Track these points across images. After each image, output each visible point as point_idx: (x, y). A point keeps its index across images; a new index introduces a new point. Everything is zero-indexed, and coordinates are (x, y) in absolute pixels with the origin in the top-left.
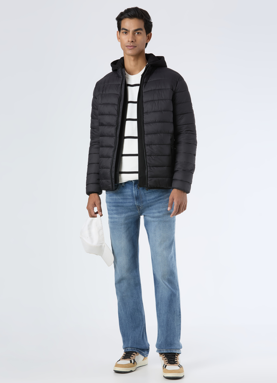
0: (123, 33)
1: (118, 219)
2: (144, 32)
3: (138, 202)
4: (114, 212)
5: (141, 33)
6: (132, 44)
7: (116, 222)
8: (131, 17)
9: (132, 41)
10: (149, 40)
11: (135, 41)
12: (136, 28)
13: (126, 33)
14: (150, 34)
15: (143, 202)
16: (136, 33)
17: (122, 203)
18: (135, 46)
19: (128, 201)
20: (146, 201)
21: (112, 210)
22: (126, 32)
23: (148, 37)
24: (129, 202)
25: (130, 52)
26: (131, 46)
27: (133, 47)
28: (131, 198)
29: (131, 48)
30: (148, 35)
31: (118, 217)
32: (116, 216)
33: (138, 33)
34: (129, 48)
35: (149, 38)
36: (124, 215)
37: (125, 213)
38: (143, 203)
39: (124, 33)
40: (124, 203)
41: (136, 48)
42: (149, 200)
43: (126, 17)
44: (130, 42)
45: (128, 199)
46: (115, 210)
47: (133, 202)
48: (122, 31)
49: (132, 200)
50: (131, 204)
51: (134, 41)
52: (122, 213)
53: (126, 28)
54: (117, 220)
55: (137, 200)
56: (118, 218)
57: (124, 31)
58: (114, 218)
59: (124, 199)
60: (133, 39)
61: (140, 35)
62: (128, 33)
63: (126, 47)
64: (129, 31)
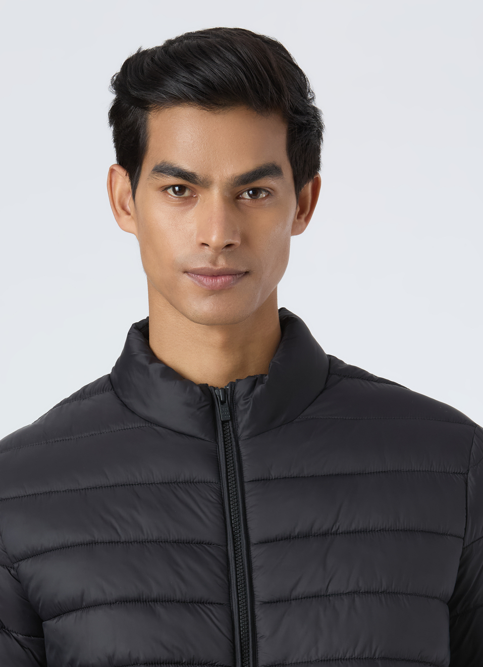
0: (165, 189)
5: (270, 193)
6: (222, 263)
9: (229, 246)
10: (307, 219)
11: (246, 240)
12: (246, 165)
14: (310, 186)
16: (246, 195)
18: (243, 269)
22: (187, 185)
25: (205, 306)
26: (216, 274)
27: (228, 278)
29: (219, 281)
33: (256, 192)
34: (208, 281)
39: (170, 191)
44: (215, 249)
51: (237, 241)
53: (187, 167)
57: (172, 180)
60: (234, 232)
61: (267, 202)
62: (193, 191)
63: (185, 275)
64: (206, 184)
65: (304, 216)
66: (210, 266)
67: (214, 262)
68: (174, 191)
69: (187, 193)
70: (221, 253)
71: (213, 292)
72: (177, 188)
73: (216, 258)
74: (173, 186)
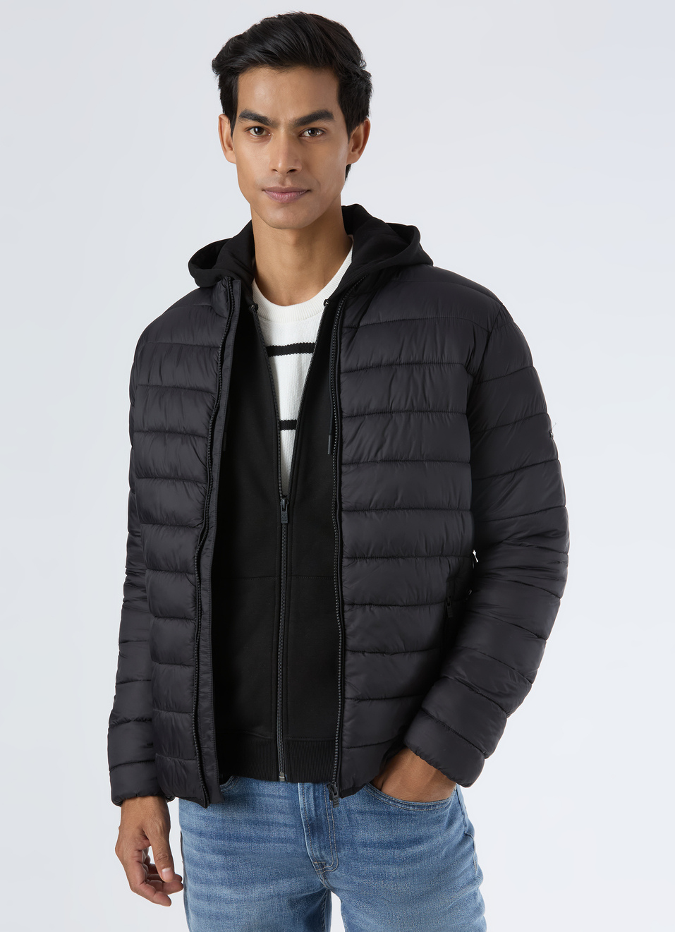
0: (248, 129)
1: (235, 905)
2: (337, 125)
3: (316, 845)
4: (220, 874)
5: (324, 132)
6: (289, 184)
7: (227, 917)
8: (280, 60)
9: (293, 171)
10: (360, 152)
11: (307, 166)
12: (304, 111)
13: (260, 130)
14: (362, 127)
15: (338, 845)
16: (307, 134)
18: (305, 187)
19: (274, 833)
20: (352, 844)
21: (211, 867)
22: (263, 127)
23: (357, 139)
24: (280, 840)
25: (278, 215)
26: (284, 191)
27: (293, 194)
28: (287, 822)
29: (287, 196)
30: (354, 132)
31: (235, 896)
32: (226, 892)
33: (313, 131)
34: (277, 196)
35: (358, 145)
36: (257, 891)
37: (266, 881)
38: (338, 851)
39: (252, 131)
40: (259, 842)
41: (308, 197)
42: (365, 845)
43: (255, 63)
44: (282, 173)
45: (273, 823)
46: (223, 867)
47: (295, 842)
48: (241, 124)
49: (291, 833)
50: (290, 848)
51: (298, 167)
52: (250, 882)
53: (261, 113)
54: (231, 909)
55: (313, 833)
56: (237, 901)
57: (251, 123)
58: (219, 899)
59: (256, 823)
60: (296, 161)
61: (321, 138)
62: (268, 132)
63: (264, 192)
64: (275, 125)
65: (357, 150)
66: (280, 186)
67: (283, 183)
68: (255, 130)
69: (264, 133)
70: (287, 176)
71: (284, 204)
72: (257, 130)
73: (284, 180)
74: (255, 127)
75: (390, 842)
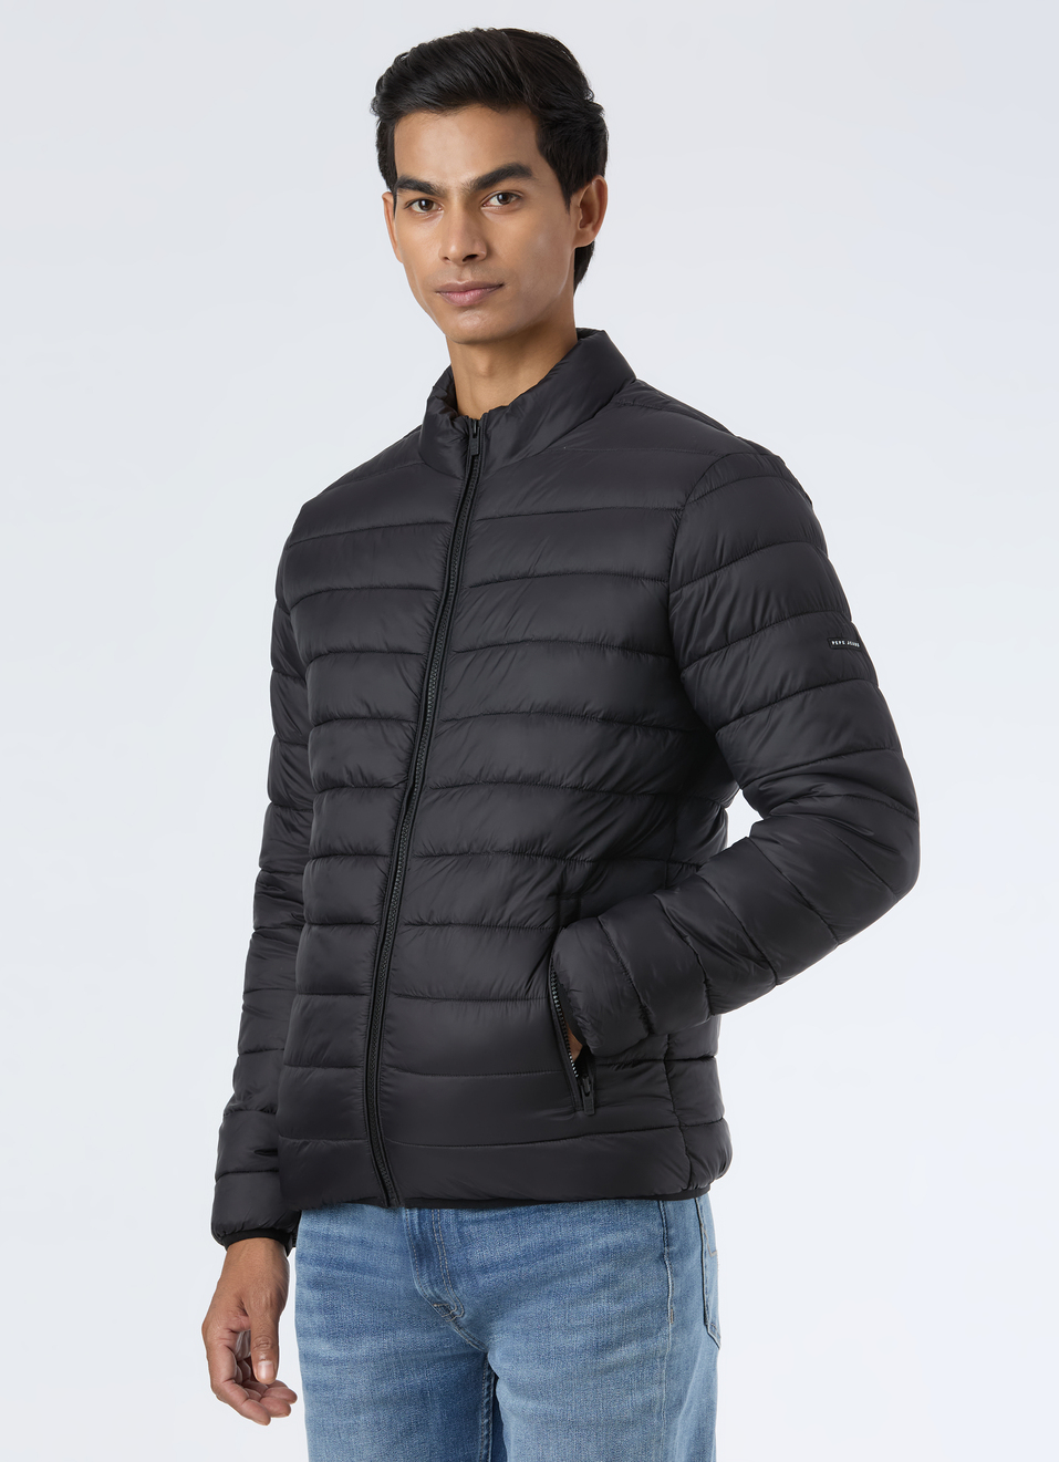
0: (409, 205)
1: (334, 1368)
3: (425, 1279)
5: (520, 197)
6: (468, 277)
8: (449, 100)
9: (471, 257)
11: (490, 252)
12: (486, 167)
13: (428, 205)
15: (452, 1278)
16: (493, 201)
17: (352, 1267)
18: (495, 282)
20: (469, 1272)
21: (309, 1309)
22: (430, 199)
23: (589, 209)
26: (466, 289)
27: (478, 292)
29: (468, 297)
31: (337, 1355)
33: (504, 197)
34: (458, 298)
35: (592, 218)
36: (366, 1348)
37: (378, 1331)
38: (455, 1287)
39: (416, 207)
41: (499, 296)
42: (484, 1270)
44: (457, 260)
46: (320, 1308)
51: (480, 251)
52: (357, 1332)
54: (330, 1375)
55: (421, 1261)
56: (337, 1361)
57: (413, 195)
58: (317, 1358)
62: (438, 206)
63: (437, 295)
64: (443, 193)
65: (591, 226)
66: (456, 282)
67: (459, 277)
68: (420, 205)
69: (434, 207)
70: (464, 266)
71: (462, 308)
72: (423, 203)
73: (461, 271)
74: (420, 200)
75: (517, 1258)
